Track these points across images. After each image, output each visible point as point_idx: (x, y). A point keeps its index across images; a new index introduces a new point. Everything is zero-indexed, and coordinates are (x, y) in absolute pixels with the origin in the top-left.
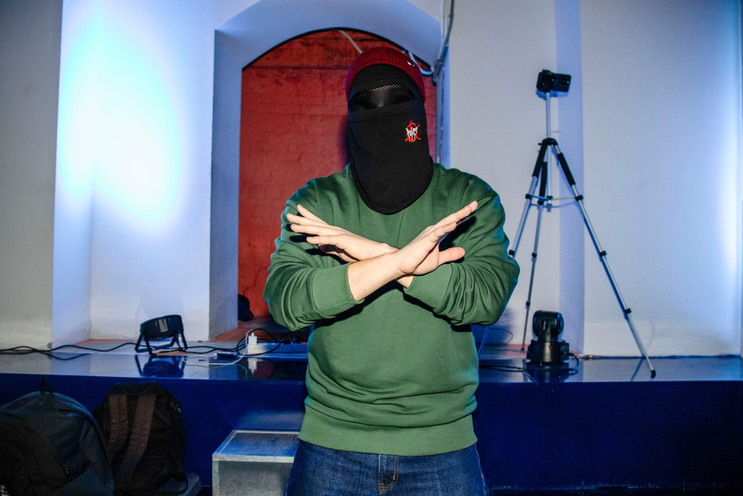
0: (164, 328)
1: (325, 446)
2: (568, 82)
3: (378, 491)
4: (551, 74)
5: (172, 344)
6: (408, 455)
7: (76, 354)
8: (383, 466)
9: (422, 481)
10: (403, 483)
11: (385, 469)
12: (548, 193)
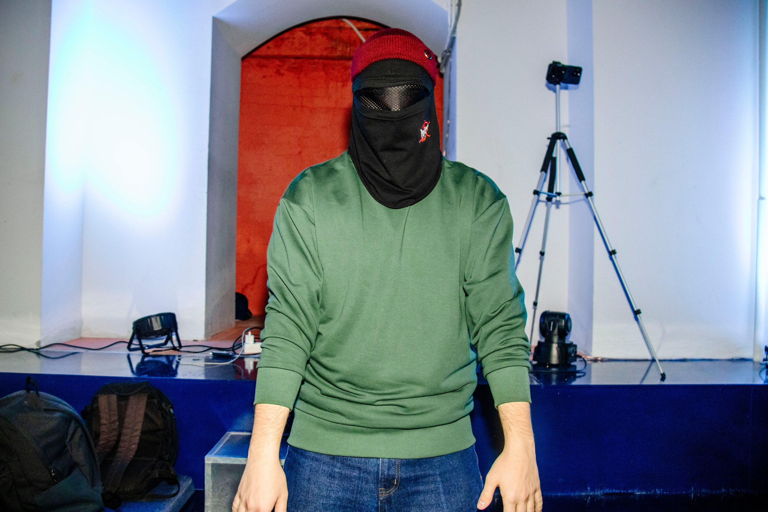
0: (157, 326)
1: (321, 452)
2: (579, 74)
3: (378, 496)
4: (560, 65)
5: (166, 343)
6: (409, 458)
7: (65, 352)
8: (383, 470)
9: (424, 483)
10: (404, 488)
11: (386, 473)
12: (556, 189)
